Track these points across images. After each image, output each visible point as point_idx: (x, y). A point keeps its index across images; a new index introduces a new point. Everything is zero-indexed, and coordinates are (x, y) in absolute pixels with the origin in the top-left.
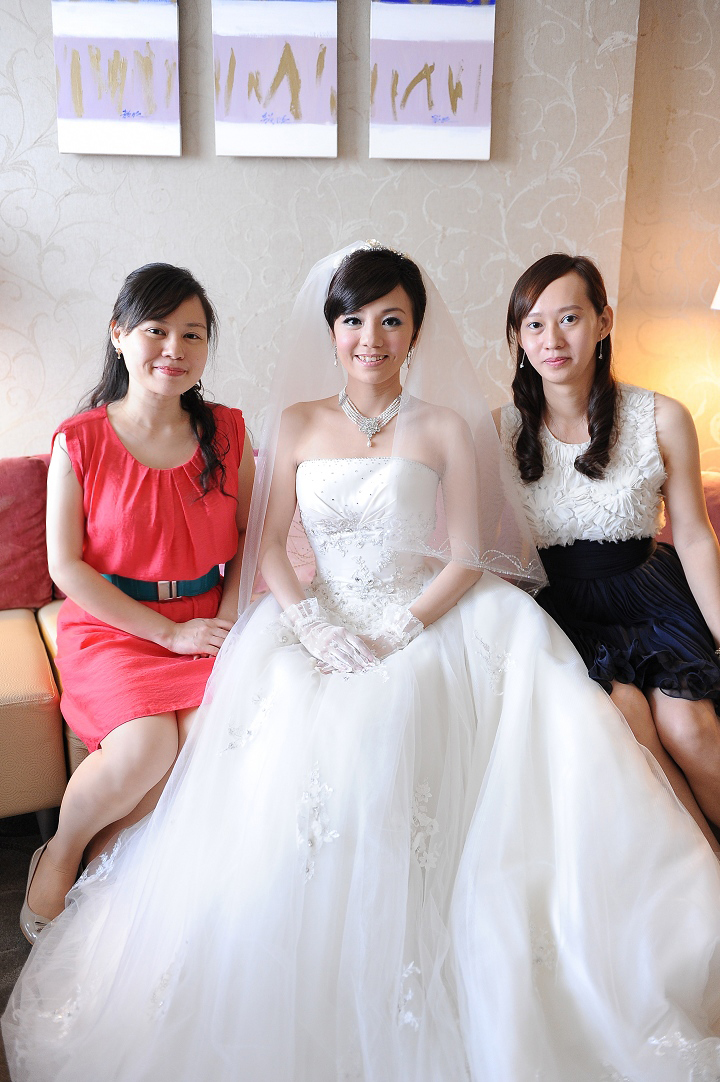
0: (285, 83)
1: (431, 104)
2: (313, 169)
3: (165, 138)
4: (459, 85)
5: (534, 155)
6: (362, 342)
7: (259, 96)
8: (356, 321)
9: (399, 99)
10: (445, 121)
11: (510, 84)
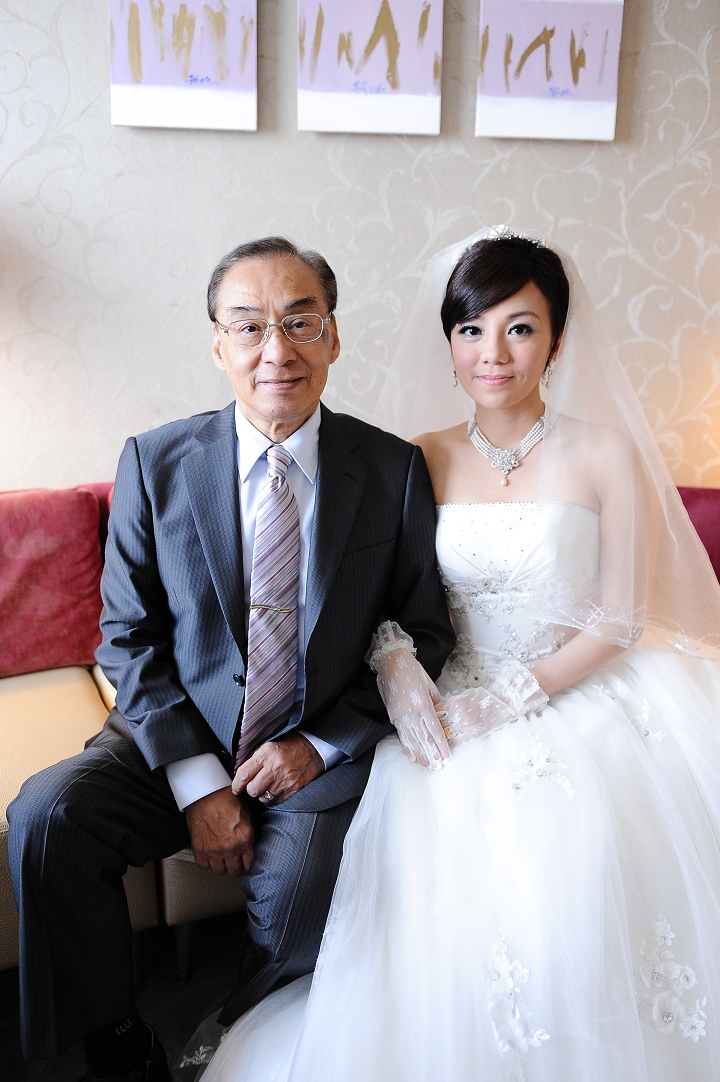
0: (381, 47)
1: (549, 74)
2: (409, 148)
3: (238, 108)
4: (582, 52)
5: (661, 135)
6: (483, 358)
7: (350, 61)
8: (476, 331)
9: (513, 67)
10: (565, 93)
11: (636, 54)
